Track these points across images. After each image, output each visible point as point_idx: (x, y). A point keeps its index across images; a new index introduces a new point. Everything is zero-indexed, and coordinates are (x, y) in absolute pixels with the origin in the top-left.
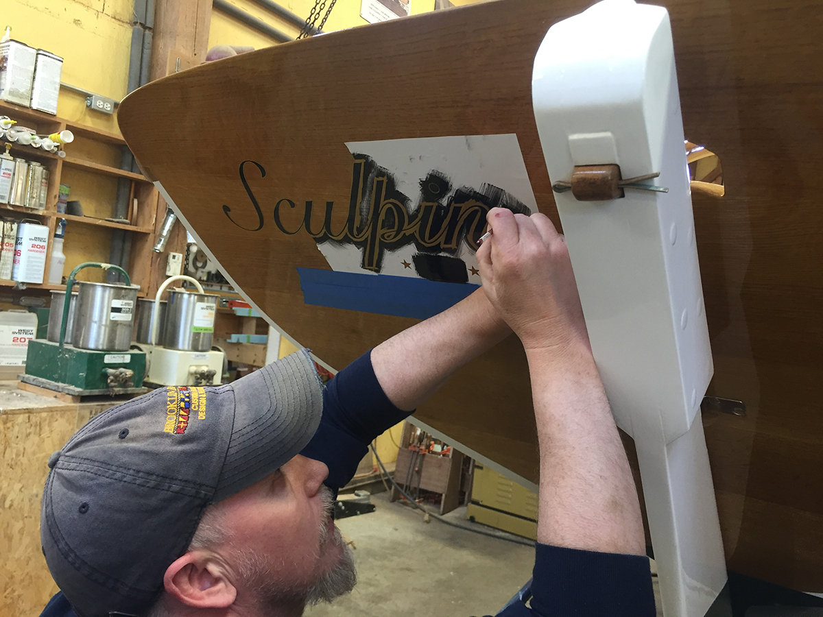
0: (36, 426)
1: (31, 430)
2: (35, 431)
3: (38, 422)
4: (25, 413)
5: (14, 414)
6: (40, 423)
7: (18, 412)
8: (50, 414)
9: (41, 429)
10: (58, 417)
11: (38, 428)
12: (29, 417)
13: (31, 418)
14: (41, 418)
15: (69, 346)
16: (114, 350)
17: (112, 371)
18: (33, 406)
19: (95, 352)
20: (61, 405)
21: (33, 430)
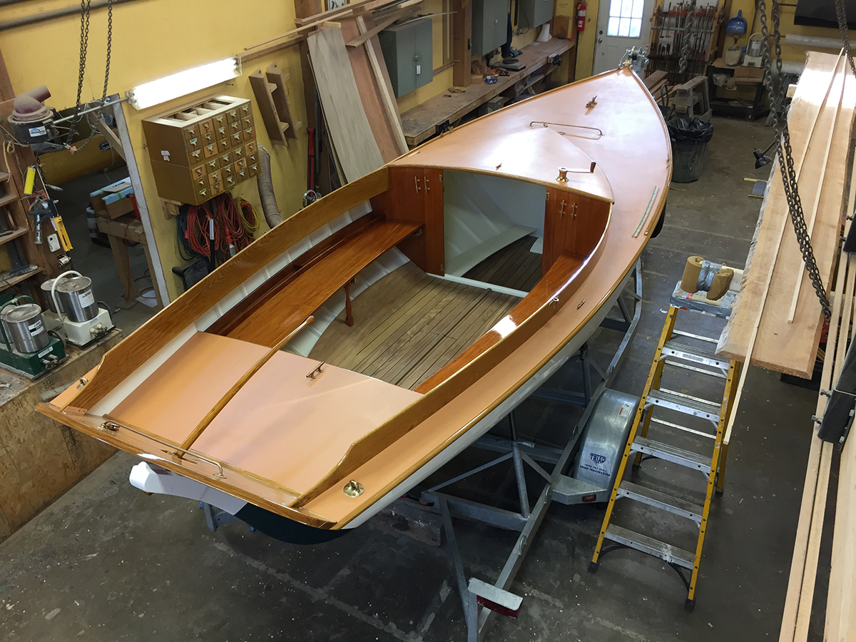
0: (19, 404)
8: (23, 396)
10: (28, 394)
13: (14, 403)
15: (15, 352)
16: (41, 349)
17: (46, 361)
18: (12, 395)
19: (31, 355)
20: (27, 388)
21: (18, 407)
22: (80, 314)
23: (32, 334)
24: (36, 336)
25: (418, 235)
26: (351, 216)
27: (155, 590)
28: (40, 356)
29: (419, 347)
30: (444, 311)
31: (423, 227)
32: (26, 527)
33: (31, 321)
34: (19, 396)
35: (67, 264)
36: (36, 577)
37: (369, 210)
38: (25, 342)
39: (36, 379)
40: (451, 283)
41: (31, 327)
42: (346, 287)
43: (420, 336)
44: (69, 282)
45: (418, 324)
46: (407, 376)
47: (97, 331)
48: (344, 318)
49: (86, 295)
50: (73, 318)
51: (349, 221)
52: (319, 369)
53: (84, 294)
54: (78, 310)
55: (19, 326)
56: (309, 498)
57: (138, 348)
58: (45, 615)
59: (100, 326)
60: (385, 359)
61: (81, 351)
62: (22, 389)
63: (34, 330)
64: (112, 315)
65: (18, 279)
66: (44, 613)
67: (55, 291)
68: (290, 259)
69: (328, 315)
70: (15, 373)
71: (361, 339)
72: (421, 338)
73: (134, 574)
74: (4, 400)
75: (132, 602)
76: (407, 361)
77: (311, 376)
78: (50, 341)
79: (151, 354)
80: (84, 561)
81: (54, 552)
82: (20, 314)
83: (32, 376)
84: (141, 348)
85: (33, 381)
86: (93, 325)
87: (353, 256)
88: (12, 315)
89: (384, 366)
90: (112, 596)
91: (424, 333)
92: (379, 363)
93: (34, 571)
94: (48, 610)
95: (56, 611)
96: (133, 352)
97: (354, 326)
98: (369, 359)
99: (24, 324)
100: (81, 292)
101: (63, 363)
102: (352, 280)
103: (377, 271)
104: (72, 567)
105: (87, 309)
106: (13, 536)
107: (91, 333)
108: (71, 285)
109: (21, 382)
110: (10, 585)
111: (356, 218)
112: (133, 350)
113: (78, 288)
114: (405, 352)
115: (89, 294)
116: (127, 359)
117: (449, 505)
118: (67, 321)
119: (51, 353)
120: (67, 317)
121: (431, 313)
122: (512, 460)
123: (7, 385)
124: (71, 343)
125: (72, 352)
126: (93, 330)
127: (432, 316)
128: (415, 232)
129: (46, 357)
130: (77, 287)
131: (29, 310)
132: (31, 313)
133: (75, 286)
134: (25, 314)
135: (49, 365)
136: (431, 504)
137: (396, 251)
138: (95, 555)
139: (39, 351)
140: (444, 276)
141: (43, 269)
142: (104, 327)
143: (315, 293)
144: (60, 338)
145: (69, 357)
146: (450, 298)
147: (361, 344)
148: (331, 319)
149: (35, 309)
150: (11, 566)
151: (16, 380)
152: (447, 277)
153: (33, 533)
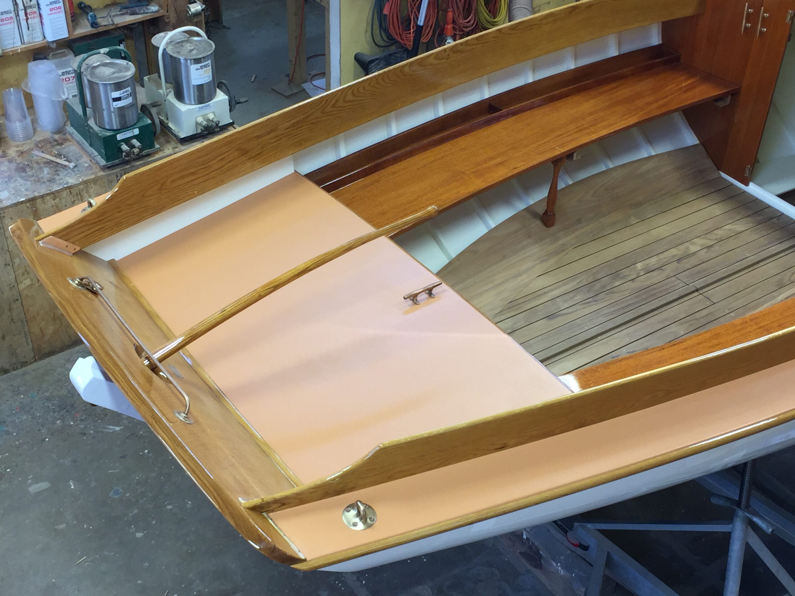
0: (77, 195)
1: (75, 199)
2: (78, 198)
3: (78, 192)
4: (66, 190)
5: (58, 192)
6: (80, 192)
7: (61, 190)
8: (86, 185)
9: (81, 197)
10: (92, 185)
11: (79, 196)
12: (70, 191)
13: (72, 191)
14: (79, 190)
15: (91, 122)
16: (124, 127)
17: (125, 147)
18: (72, 181)
19: (109, 134)
20: (93, 176)
21: (75, 198)
22: (189, 93)
23: (115, 103)
24: (121, 109)
25: (721, 104)
26: (620, 45)
27: (169, 507)
28: (119, 137)
29: (644, 297)
30: (716, 248)
31: (734, 94)
32: (54, 358)
33: (118, 86)
34: (81, 183)
35: (197, 14)
36: (40, 430)
37: (655, 40)
38: (105, 113)
39: (108, 168)
40: (756, 201)
41: (116, 94)
42: (557, 162)
43: (656, 277)
44: (187, 41)
45: (661, 256)
46: (599, 338)
47: (205, 123)
48: (541, 210)
49: (201, 67)
50: (180, 96)
51: (613, 52)
52: (429, 291)
53: (198, 66)
54: (189, 87)
55: (101, 88)
56: (283, 504)
57: (183, 177)
58: (31, 484)
59: (211, 116)
60: (578, 298)
61: (179, 145)
62: (87, 175)
63: (118, 99)
64: (233, 104)
65: (129, 19)
66: (29, 481)
67: (165, 49)
68: (487, 93)
69: (519, 198)
70: (86, 151)
71: (556, 253)
72: (655, 280)
73: (154, 475)
74: (60, 184)
75: (136, 511)
76: (611, 313)
77: (413, 298)
78: (139, 120)
79: (202, 191)
80: (102, 432)
81: (72, 406)
82: (107, 71)
83: (103, 162)
84: (187, 180)
85: (104, 168)
86: (204, 112)
87: (590, 114)
88: (97, 71)
89: (570, 310)
90: (116, 492)
91: (664, 275)
92: (566, 301)
93: (40, 421)
94: (37, 480)
95: (44, 485)
96: (173, 181)
97: (553, 229)
98: (552, 290)
99: (109, 87)
100: (197, 61)
101: (148, 155)
102: (569, 155)
103: (633, 147)
104: (84, 434)
105: (200, 87)
106: (34, 366)
107: (197, 124)
108: (188, 46)
109: (90, 166)
110: (6, 429)
111: (627, 48)
112: (174, 177)
113: (195, 54)
114: (616, 297)
115: (205, 66)
116: (160, 189)
117: (609, 559)
118: (171, 98)
119: (135, 137)
120: (173, 92)
121: (694, 244)
122: (727, 537)
123: (72, 165)
124: (169, 129)
125: (168, 142)
126: (200, 120)
127: (693, 249)
128: (718, 99)
129: (127, 141)
130: (195, 52)
131: (121, 69)
132: (122, 74)
133: (191, 50)
134: (114, 73)
135: (128, 154)
136: (585, 548)
137: (679, 120)
138: (117, 429)
139: (118, 131)
140: (747, 184)
141: (165, 13)
142: (215, 120)
143: (499, 160)
144: (152, 119)
145: (160, 150)
146: (739, 227)
147: (552, 262)
148: (521, 206)
149: (127, 69)
150: (17, 403)
151: (85, 161)
152: (753, 189)
153: (59, 370)
